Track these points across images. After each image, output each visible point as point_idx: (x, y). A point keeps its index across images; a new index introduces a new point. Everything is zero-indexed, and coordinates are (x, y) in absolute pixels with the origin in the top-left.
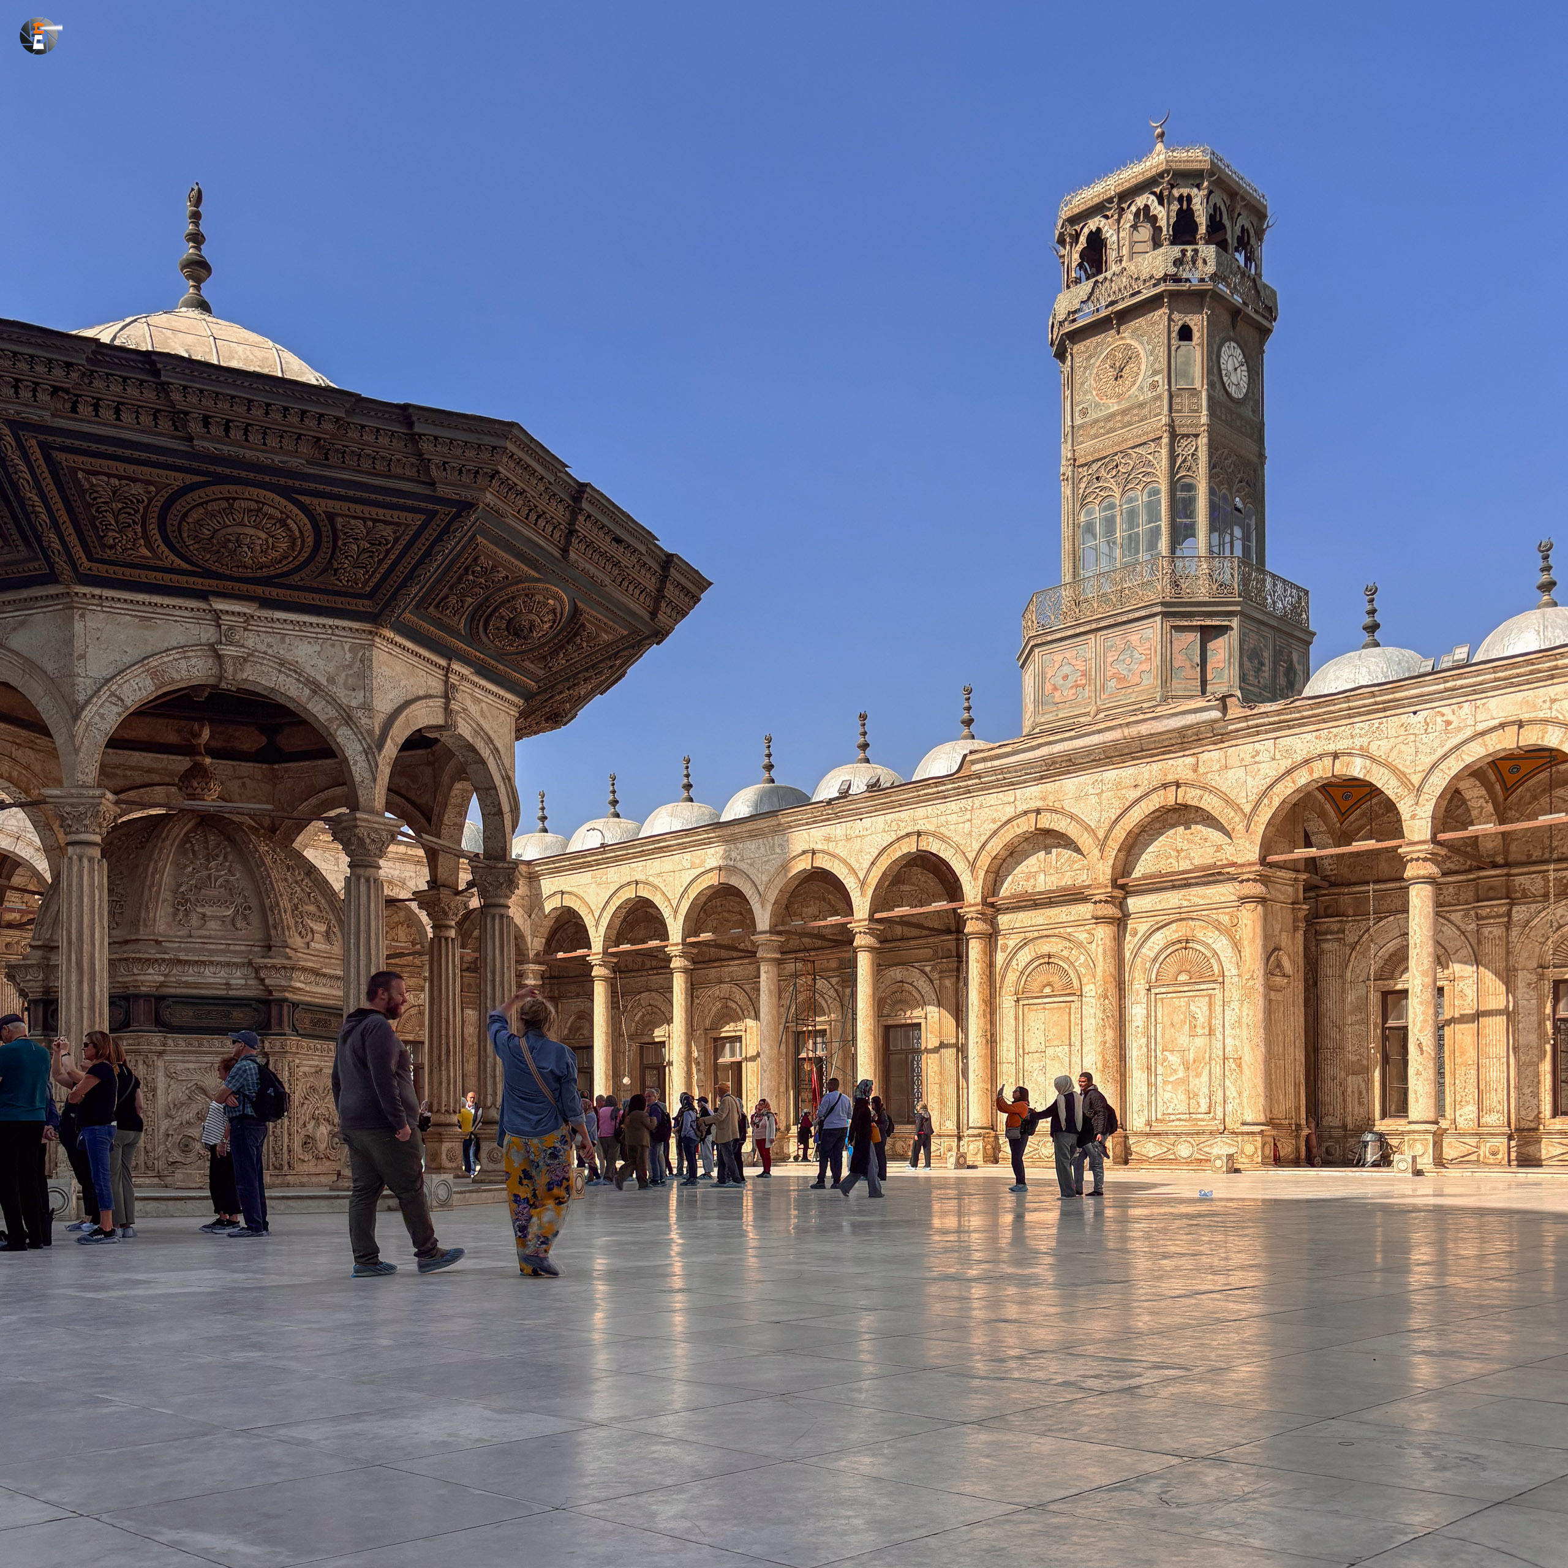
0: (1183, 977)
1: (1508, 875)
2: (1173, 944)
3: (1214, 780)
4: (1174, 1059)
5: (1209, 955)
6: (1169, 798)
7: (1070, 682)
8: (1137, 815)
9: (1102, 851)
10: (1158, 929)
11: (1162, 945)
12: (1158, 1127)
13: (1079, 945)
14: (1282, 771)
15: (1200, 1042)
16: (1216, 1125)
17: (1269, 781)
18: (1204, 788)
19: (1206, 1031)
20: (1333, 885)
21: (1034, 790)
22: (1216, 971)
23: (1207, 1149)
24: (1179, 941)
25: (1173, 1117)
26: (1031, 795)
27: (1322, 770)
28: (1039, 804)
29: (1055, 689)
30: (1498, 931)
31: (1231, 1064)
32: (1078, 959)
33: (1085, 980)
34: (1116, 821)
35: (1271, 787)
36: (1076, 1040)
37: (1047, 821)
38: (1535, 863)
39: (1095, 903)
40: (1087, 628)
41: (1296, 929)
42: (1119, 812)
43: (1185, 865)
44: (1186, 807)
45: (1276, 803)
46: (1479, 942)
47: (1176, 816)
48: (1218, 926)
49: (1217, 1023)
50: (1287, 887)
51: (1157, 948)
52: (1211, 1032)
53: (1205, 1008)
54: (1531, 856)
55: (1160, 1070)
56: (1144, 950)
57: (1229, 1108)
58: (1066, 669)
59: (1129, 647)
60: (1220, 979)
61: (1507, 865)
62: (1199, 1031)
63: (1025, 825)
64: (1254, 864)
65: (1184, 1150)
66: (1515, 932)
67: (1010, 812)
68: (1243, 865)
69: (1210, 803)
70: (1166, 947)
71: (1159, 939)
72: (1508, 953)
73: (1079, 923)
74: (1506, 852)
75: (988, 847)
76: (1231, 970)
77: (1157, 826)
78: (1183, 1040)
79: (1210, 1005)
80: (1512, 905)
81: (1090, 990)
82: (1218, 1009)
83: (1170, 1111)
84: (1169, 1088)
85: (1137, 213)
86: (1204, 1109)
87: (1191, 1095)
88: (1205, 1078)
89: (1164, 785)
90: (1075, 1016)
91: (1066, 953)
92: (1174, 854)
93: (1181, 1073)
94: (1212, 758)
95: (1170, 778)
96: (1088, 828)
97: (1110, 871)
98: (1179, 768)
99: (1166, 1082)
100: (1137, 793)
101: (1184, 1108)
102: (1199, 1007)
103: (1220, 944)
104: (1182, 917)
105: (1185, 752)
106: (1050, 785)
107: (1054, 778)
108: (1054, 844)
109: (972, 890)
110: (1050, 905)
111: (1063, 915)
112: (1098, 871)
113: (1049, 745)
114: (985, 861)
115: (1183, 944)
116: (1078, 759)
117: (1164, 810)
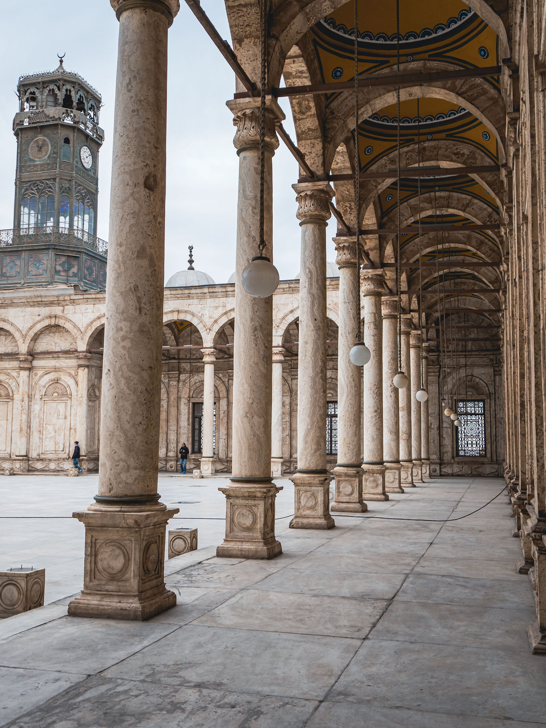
0: (55, 394)
1: (178, 362)
2: (52, 381)
4: (50, 428)
5: (66, 386)
6: (52, 321)
7: (14, 269)
8: (39, 327)
9: (24, 340)
10: (46, 374)
11: (47, 381)
12: (42, 457)
13: (13, 377)
14: (96, 317)
15: (61, 421)
16: (65, 455)
17: (91, 320)
18: (66, 320)
22: (69, 393)
23: (61, 466)
24: (54, 380)
25: (48, 452)
30: (175, 383)
31: (72, 431)
32: (12, 383)
33: (15, 393)
34: (31, 328)
35: (92, 322)
36: (9, 418)
37: (1, 325)
39: (21, 361)
42: (33, 325)
43: (58, 349)
44: (59, 326)
46: (169, 387)
47: (55, 329)
48: (70, 374)
49: (68, 414)
50: (98, 361)
51: (45, 382)
52: (65, 418)
53: (64, 408)
54: (186, 357)
55: (44, 432)
56: (40, 382)
58: (12, 264)
59: (38, 260)
60: (70, 396)
61: (178, 359)
62: (61, 417)
64: (85, 352)
65: (52, 466)
66: (181, 384)
68: (81, 352)
69: (68, 326)
70: (49, 382)
71: (47, 378)
72: (178, 391)
73: (13, 369)
74: (178, 354)
76: (74, 393)
77: (47, 332)
78: (54, 420)
79: (66, 406)
80: (179, 374)
81: (17, 397)
82: (69, 408)
83: (47, 450)
84: (48, 439)
85: (50, 91)
86: (61, 449)
87: (56, 444)
88: (62, 436)
89: (50, 317)
90: (10, 408)
91: (7, 381)
92: (54, 344)
93: (53, 434)
94: (70, 309)
95: (53, 313)
96: (18, 330)
97: (26, 348)
98: (57, 310)
99: (46, 438)
100: (40, 318)
101: (53, 449)
102: (61, 407)
103: (71, 382)
104: (56, 370)
105: (59, 305)
106: (3, 311)
107: (5, 308)
108: (4, 333)
110: (2, 360)
111: (6, 364)
112: (23, 348)
113: (3, 294)
115: (56, 381)
116: (15, 301)
117: (50, 326)
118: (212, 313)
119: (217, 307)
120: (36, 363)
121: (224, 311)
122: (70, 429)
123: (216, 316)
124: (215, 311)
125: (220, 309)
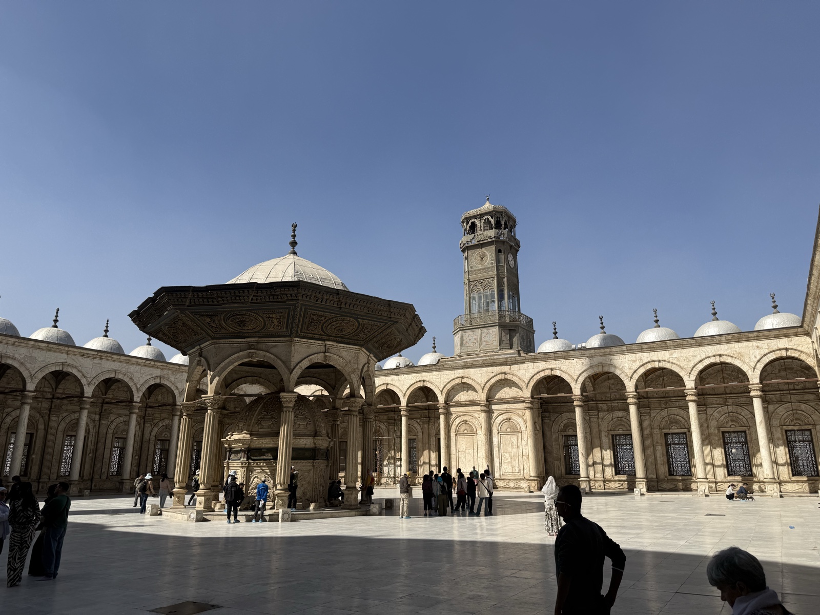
0: (509, 430)
1: (597, 403)
2: (505, 420)
3: (516, 373)
4: (507, 455)
5: (516, 423)
6: (503, 377)
7: (471, 341)
8: (493, 381)
9: (483, 390)
10: (500, 415)
11: (501, 420)
12: (503, 477)
13: (476, 418)
14: (536, 372)
15: (515, 450)
16: (521, 477)
17: (532, 375)
18: (513, 375)
19: (517, 447)
20: (546, 403)
21: (461, 371)
22: (519, 429)
23: (519, 484)
24: (507, 419)
25: (508, 474)
26: (460, 373)
27: (548, 373)
28: (463, 375)
29: (467, 342)
30: (596, 420)
31: (525, 458)
32: (475, 422)
33: (477, 429)
34: (487, 382)
35: (533, 376)
36: (475, 448)
37: (465, 380)
38: (604, 401)
39: (481, 406)
40: (476, 327)
41: (539, 416)
42: (487, 379)
43: (507, 396)
44: (507, 379)
45: (535, 381)
46: (590, 422)
47: (504, 382)
48: (518, 415)
49: (520, 444)
50: (537, 405)
51: (500, 421)
53: (516, 440)
54: (602, 399)
55: (503, 458)
56: (496, 421)
57: (525, 471)
58: (470, 337)
59: (489, 334)
60: (520, 431)
61: (596, 401)
62: (514, 447)
63: (458, 381)
64: (529, 398)
65: (512, 484)
66: (600, 420)
67: (453, 377)
68: (526, 398)
69: (515, 379)
70: (503, 421)
71: (501, 418)
72: (599, 426)
73: (475, 411)
74: (596, 397)
75: (446, 387)
76: (523, 429)
77: (498, 384)
78: (510, 449)
79: (518, 439)
80: (598, 412)
81: (479, 432)
82: (520, 440)
83: (507, 471)
84: (506, 464)
85: (485, 220)
86: (517, 471)
87: (513, 467)
88: (517, 461)
89: (501, 373)
90: (475, 441)
91: (471, 420)
92: (504, 393)
93: (509, 460)
94: (515, 367)
95: (503, 371)
96: (478, 383)
97: (485, 396)
98: (505, 369)
99: (505, 462)
100: (493, 375)
101: (511, 471)
102: (514, 439)
103: (520, 420)
104: (508, 411)
105: (507, 364)
106: (466, 370)
107: (467, 368)
108: (466, 387)
109: (441, 399)
110: (466, 405)
111: (470, 408)
112: (482, 396)
113: (466, 358)
114: (445, 391)
115: (509, 420)
116: (475, 363)
117: (501, 380)
118: (631, 365)
119: (635, 361)
120: (491, 407)
121: (641, 364)
122: (523, 456)
123: (635, 368)
124: (633, 364)
125: (638, 362)
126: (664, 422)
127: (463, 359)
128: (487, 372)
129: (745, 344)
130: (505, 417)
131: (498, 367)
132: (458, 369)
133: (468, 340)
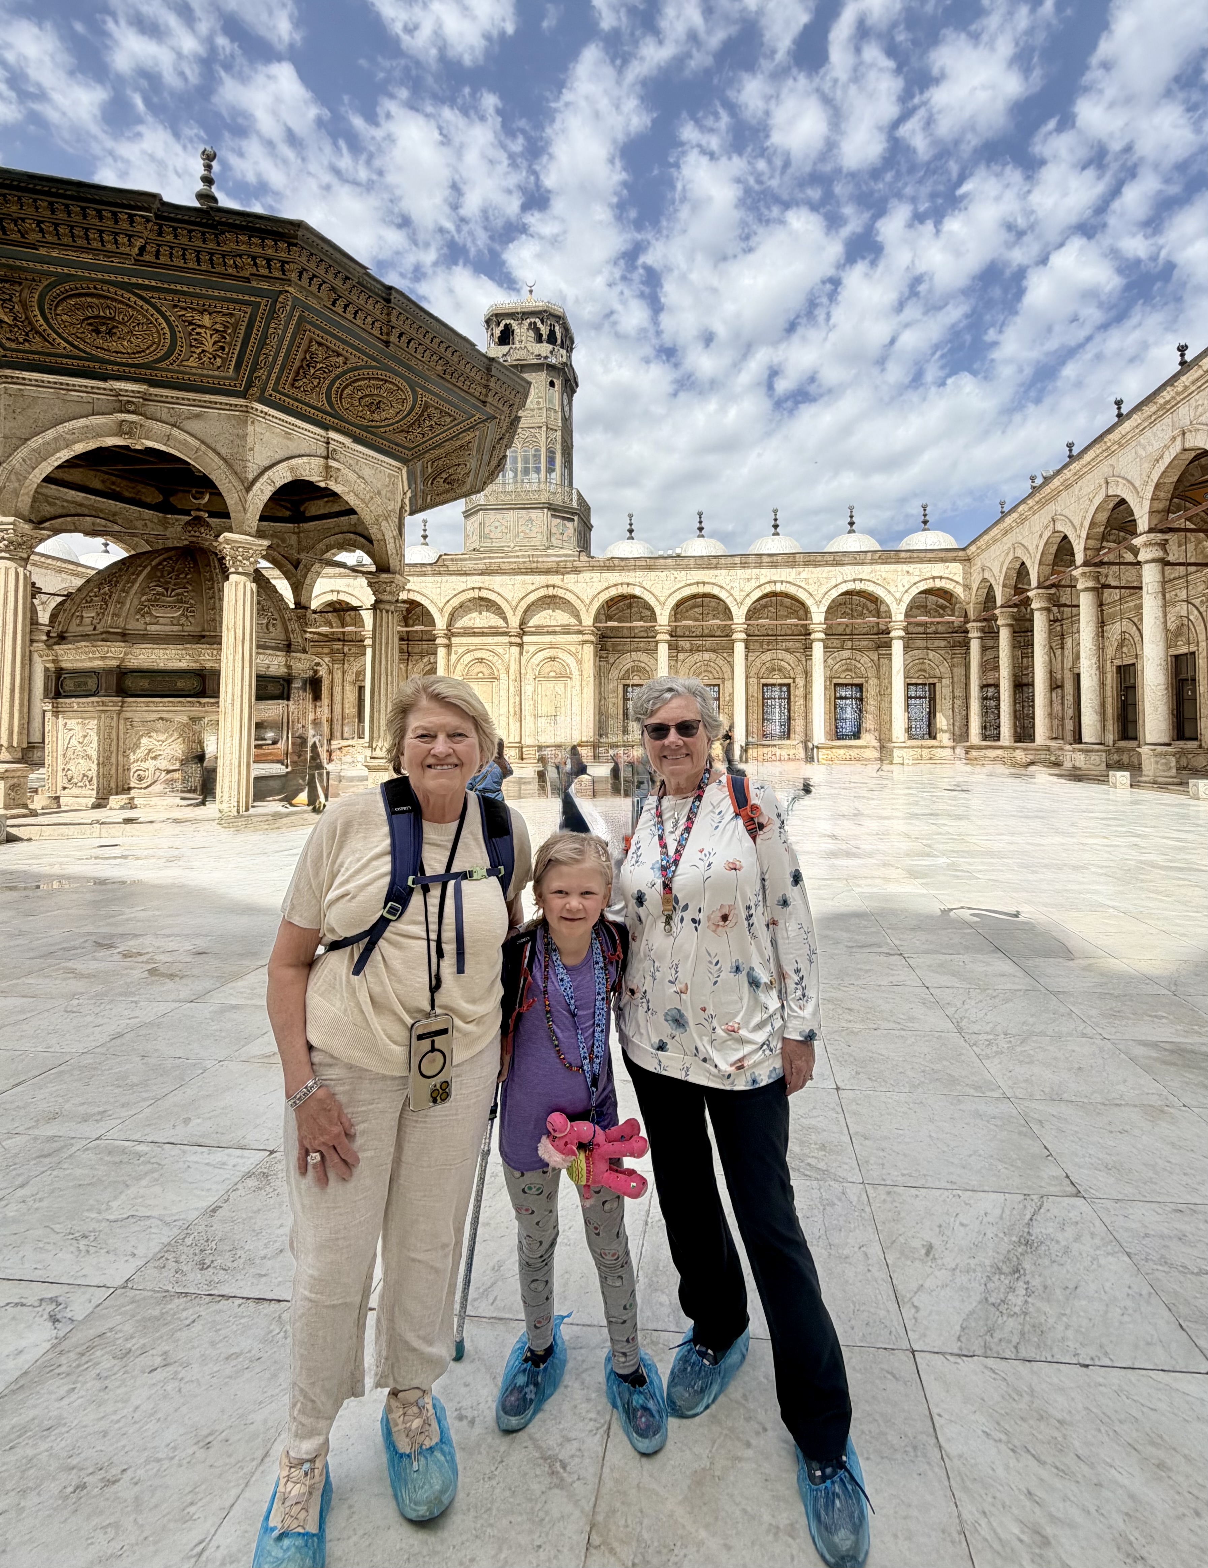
0: (552, 674)
2: (547, 659)
3: (571, 586)
5: (565, 665)
6: (547, 592)
7: (498, 529)
8: (534, 596)
9: (514, 613)
10: (539, 652)
11: (540, 659)
13: (498, 655)
14: (604, 587)
17: (597, 591)
18: (565, 589)
21: (478, 578)
22: (568, 672)
24: (550, 657)
26: (476, 581)
27: (621, 590)
28: (480, 585)
29: (491, 531)
32: (498, 662)
33: (501, 672)
34: (521, 599)
35: (598, 594)
36: (496, 701)
37: (484, 594)
39: (509, 636)
42: (525, 595)
43: (553, 623)
44: (556, 596)
45: (600, 602)
48: (570, 653)
49: (568, 696)
51: (538, 660)
52: (565, 700)
53: (562, 689)
56: (533, 660)
58: (496, 524)
59: (530, 520)
60: (570, 676)
62: (560, 699)
63: (469, 595)
64: (591, 626)
67: (462, 588)
68: (585, 626)
69: (569, 596)
70: (544, 660)
71: (541, 656)
73: (502, 645)
75: (450, 602)
76: (575, 673)
77: (541, 603)
79: (565, 688)
81: (503, 677)
82: (569, 689)
85: (530, 324)
89: (547, 587)
90: (497, 691)
91: (490, 658)
92: (545, 617)
94: (571, 578)
95: (550, 583)
96: (506, 600)
97: (517, 622)
98: (555, 579)
100: (534, 588)
102: (559, 688)
103: (571, 661)
104: (552, 646)
105: (557, 572)
106: (487, 578)
107: (489, 574)
108: (485, 604)
109: (441, 623)
110: (483, 634)
111: (489, 639)
112: (514, 621)
113: (490, 558)
114: (448, 609)
115: (553, 659)
116: (503, 566)
117: (545, 597)
118: (743, 586)
119: (749, 580)
120: (526, 639)
121: (758, 584)
122: (571, 712)
123: (748, 590)
124: (747, 584)
125: (753, 581)
126: (763, 670)
127: (485, 558)
128: (524, 583)
129: (893, 567)
130: (548, 655)
131: (542, 577)
132: (473, 574)
133: (493, 529)
